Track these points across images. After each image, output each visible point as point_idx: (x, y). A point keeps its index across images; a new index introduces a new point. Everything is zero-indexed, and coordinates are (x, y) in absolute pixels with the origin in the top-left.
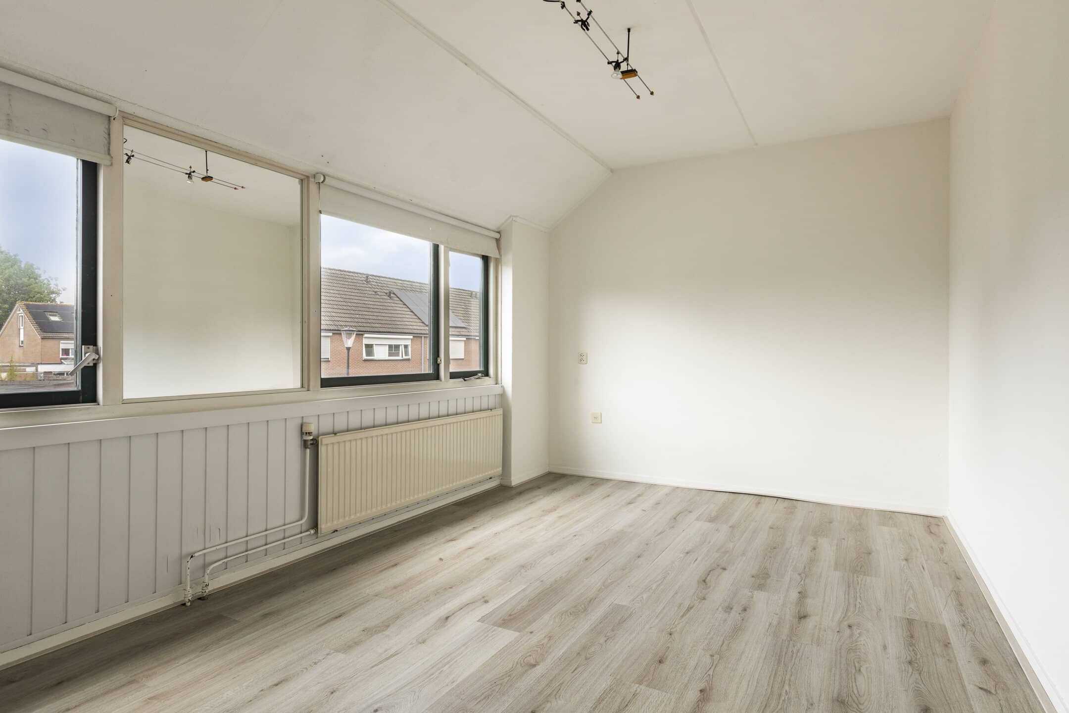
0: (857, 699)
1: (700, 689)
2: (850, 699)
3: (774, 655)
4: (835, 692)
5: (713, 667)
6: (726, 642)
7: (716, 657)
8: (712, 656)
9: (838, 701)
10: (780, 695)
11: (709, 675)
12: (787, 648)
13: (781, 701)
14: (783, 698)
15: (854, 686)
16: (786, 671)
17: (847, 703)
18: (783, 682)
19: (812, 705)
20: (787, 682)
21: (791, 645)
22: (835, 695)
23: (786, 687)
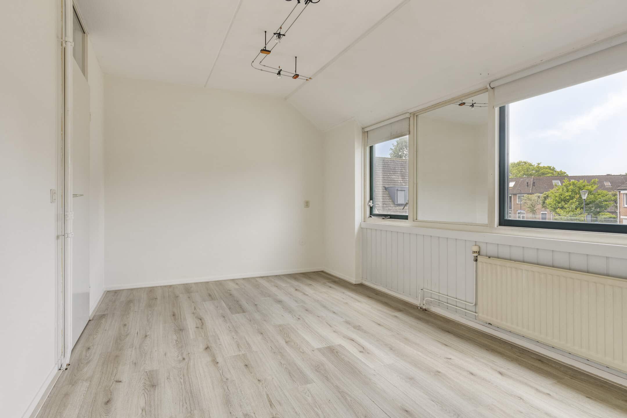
0: (145, 391)
1: (219, 363)
2: (149, 389)
3: (196, 395)
4: (157, 390)
5: (221, 374)
6: (227, 390)
7: (225, 380)
8: (227, 379)
9: (155, 386)
10: (184, 376)
11: (220, 370)
12: (190, 404)
13: (182, 373)
14: (182, 375)
15: (146, 398)
16: (185, 389)
17: (150, 387)
18: (185, 382)
19: (168, 378)
20: (183, 383)
21: (189, 408)
22: (157, 388)
23: (182, 381)
